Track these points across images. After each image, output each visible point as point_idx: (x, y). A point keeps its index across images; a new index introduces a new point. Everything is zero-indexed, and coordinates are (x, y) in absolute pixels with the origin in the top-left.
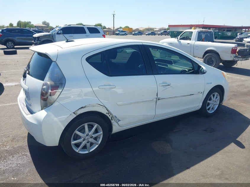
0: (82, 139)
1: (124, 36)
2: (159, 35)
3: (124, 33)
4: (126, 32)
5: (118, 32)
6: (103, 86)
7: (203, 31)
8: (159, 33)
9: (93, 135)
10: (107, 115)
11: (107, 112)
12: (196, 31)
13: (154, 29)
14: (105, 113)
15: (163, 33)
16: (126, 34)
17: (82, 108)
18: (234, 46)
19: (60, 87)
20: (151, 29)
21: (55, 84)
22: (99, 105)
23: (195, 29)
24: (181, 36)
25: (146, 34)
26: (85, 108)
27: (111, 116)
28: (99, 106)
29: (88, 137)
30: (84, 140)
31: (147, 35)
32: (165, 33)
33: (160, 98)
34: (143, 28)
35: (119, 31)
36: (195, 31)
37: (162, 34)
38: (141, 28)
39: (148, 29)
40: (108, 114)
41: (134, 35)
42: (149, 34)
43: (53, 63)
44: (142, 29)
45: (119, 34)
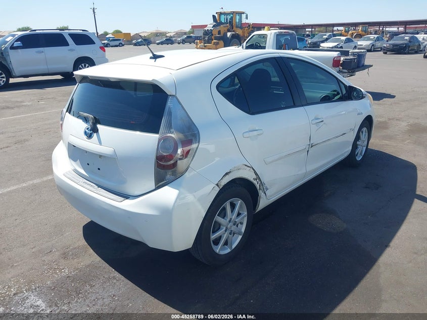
0: (224, 229)
1: (119, 48)
2: (179, 43)
3: (117, 43)
4: (120, 40)
5: (106, 42)
6: (247, 132)
7: (282, 32)
8: (179, 39)
9: (236, 220)
10: (255, 182)
11: (255, 177)
12: (273, 34)
13: (166, 33)
14: (252, 180)
15: (186, 40)
16: (121, 45)
17: (227, 174)
18: (336, 55)
19: (194, 141)
20: (161, 33)
21: (185, 136)
22: (246, 165)
23: (269, 30)
24: (247, 43)
25: (157, 42)
26: (230, 174)
27: (259, 182)
28: (246, 167)
29: (231, 224)
30: (226, 231)
31: (158, 44)
32: (189, 40)
33: (313, 145)
34: (146, 32)
35: (108, 39)
36: (271, 34)
37: (184, 42)
38: (143, 32)
39: (158, 34)
40: (256, 180)
41: (135, 45)
42: (162, 43)
43: (170, 98)
44: (146, 35)
45: (109, 46)
